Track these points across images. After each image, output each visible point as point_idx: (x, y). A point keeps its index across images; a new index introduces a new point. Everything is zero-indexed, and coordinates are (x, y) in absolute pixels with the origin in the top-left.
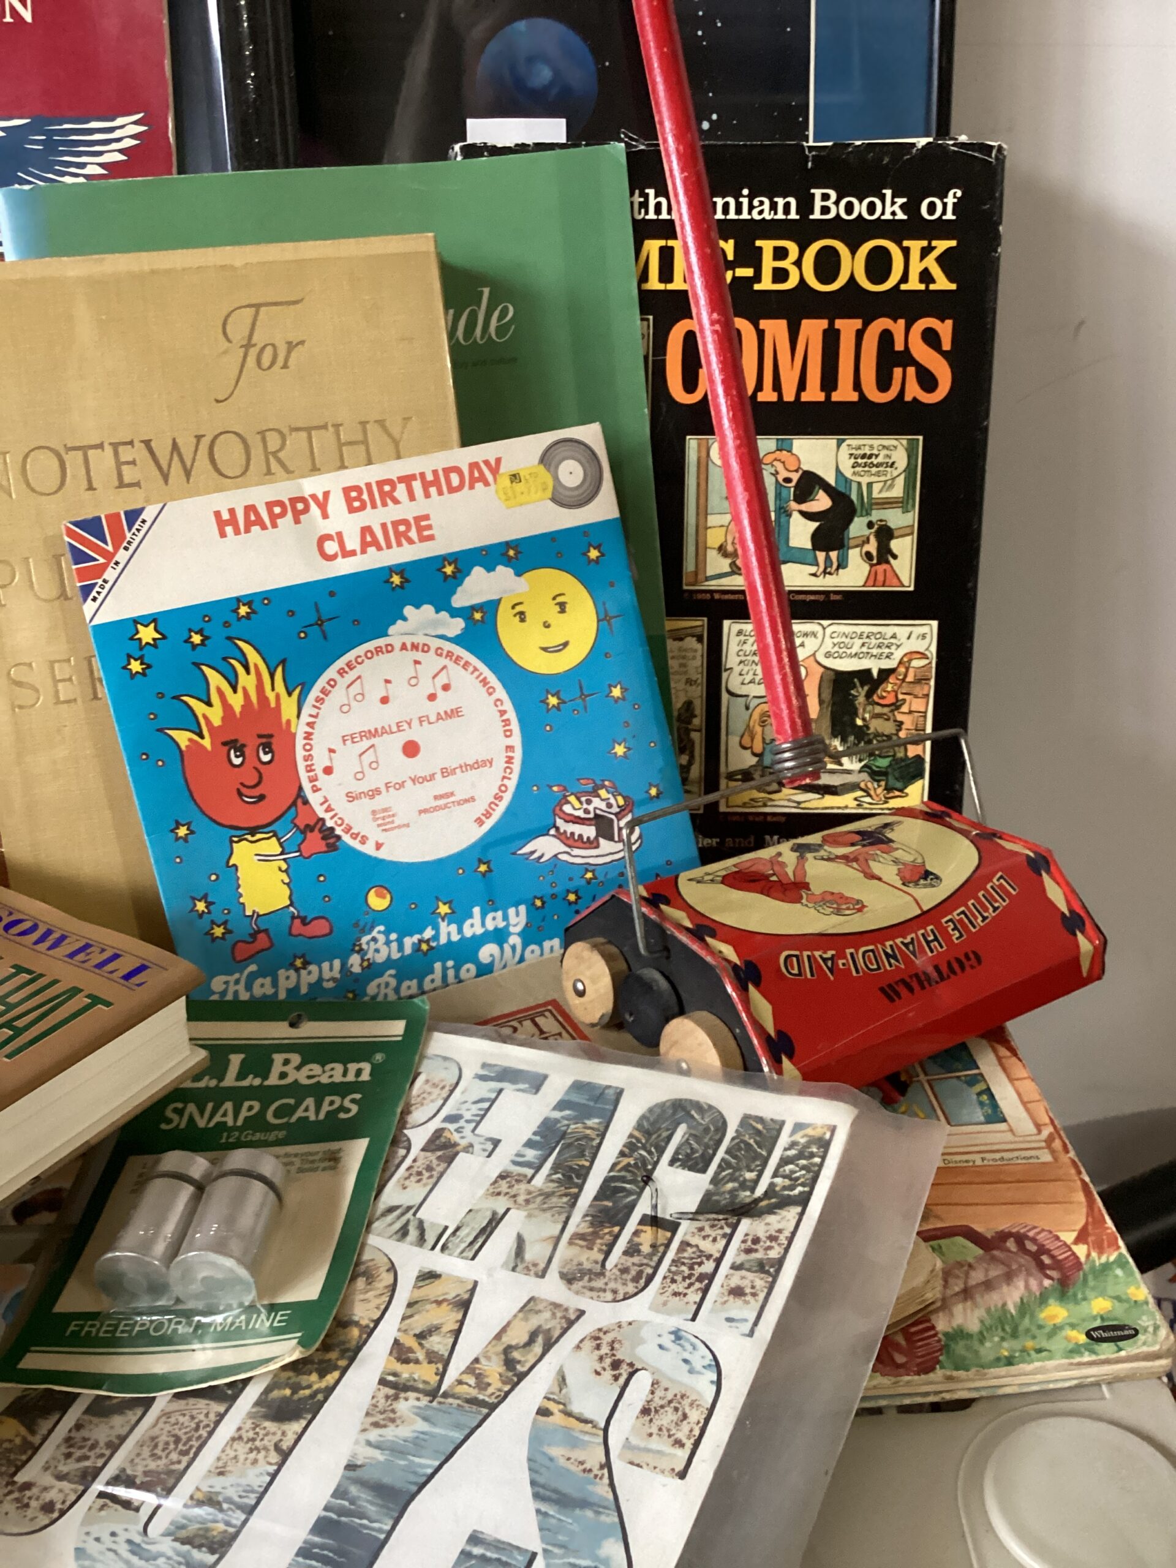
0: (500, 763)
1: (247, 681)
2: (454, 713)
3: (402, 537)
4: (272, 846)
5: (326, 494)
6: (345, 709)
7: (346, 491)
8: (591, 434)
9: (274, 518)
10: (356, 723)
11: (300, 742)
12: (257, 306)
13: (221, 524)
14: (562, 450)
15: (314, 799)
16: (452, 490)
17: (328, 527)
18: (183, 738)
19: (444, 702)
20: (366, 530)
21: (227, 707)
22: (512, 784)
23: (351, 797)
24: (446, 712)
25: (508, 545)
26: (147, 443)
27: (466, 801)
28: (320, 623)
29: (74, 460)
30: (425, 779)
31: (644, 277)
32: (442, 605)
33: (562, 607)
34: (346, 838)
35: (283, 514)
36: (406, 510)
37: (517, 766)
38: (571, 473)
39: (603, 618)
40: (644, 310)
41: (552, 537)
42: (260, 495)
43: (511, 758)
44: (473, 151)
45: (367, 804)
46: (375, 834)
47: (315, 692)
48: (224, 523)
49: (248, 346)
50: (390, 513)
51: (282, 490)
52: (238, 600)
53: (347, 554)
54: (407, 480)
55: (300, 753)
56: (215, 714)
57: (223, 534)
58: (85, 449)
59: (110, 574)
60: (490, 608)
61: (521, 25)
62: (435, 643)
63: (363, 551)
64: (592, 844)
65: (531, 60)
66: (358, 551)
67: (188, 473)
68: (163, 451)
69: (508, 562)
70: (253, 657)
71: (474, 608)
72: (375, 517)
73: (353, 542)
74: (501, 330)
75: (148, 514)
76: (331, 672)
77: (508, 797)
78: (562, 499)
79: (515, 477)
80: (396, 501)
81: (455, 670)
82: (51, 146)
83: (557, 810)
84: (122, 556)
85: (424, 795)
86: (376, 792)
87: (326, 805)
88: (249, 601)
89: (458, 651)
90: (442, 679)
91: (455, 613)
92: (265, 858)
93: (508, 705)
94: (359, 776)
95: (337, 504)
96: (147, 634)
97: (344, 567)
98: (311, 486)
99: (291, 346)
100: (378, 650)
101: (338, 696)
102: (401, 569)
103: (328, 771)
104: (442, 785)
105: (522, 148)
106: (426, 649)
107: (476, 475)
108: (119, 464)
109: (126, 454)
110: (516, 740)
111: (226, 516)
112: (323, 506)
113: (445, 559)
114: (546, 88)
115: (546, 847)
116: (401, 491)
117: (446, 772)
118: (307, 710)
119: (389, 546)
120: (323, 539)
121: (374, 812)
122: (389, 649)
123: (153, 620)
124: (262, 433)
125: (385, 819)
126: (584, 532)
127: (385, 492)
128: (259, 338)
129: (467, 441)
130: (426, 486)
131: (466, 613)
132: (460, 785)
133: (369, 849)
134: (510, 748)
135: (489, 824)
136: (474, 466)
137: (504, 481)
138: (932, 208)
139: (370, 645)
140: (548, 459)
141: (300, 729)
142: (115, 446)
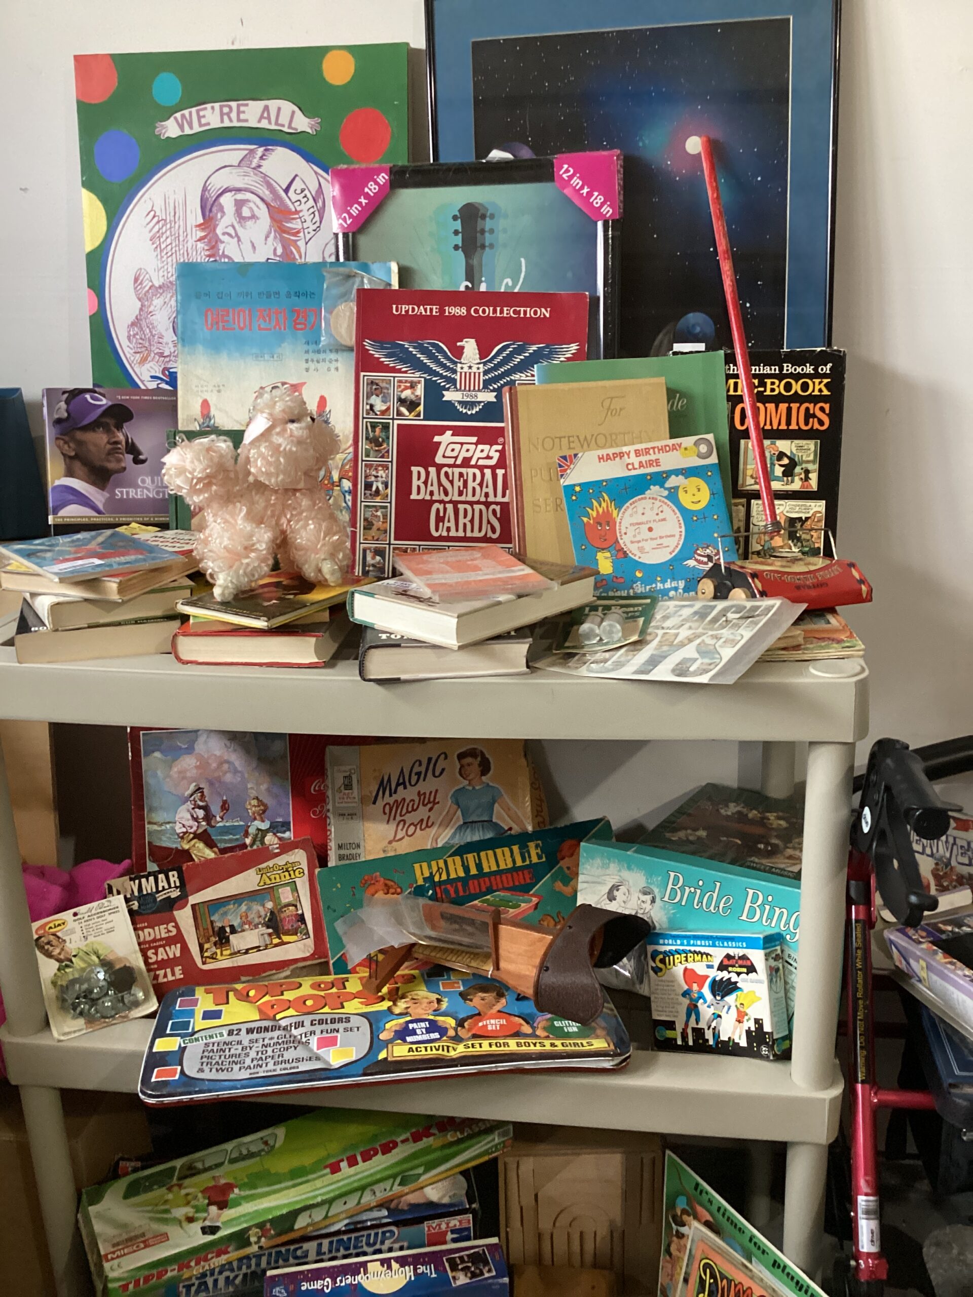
0: (677, 536)
1: (604, 505)
2: (664, 520)
3: (651, 465)
4: (608, 555)
5: (629, 452)
6: (631, 515)
7: (636, 451)
8: (710, 437)
9: (614, 458)
10: (634, 520)
11: (618, 524)
12: (612, 398)
13: (600, 459)
14: (701, 441)
15: (621, 542)
16: (667, 451)
17: (630, 461)
18: (585, 519)
19: (661, 516)
20: (641, 462)
21: (598, 512)
22: (681, 543)
23: (632, 542)
24: (661, 519)
25: (683, 469)
26: (578, 437)
27: (667, 547)
28: (626, 489)
29: (557, 441)
30: (654, 539)
31: (728, 390)
32: (662, 486)
33: (699, 490)
34: (630, 555)
35: (617, 457)
36: (653, 457)
37: (683, 537)
38: (703, 448)
39: (712, 494)
40: (728, 401)
41: (697, 468)
42: (611, 451)
43: (681, 535)
44: (675, 353)
45: (636, 545)
46: (639, 554)
47: (623, 510)
48: (600, 458)
49: (609, 409)
50: (648, 458)
51: (617, 450)
52: (603, 481)
53: (635, 469)
54: (653, 448)
55: (617, 528)
56: (594, 514)
57: (600, 462)
58: (560, 438)
59: (568, 471)
60: (676, 488)
61: (691, 315)
62: (659, 498)
63: (640, 469)
64: (706, 563)
65: (694, 326)
66: (638, 468)
67: (589, 445)
68: (582, 439)
69: (683, 474)
70: (606, 498)
71: (671, 488)
72: (643, 459)
73: (637, 466)
74: (682, 407)
75: (580, 455)
76: (628, 504)
77: (680, 547)
78: (701, 456)
79: (686, 449)
80: (650, 454)
81: (665, 507)
82: (551, 352)
83: (695, 552)
84: (572, 466)
85: (654, 544)
86: (639, 542)
87: (624, 544)
88: (606, 481)
89: (666, 501)
90: (661, 509)
91: (666, 489)
92: (606, 558)
93: (681, 518)
94: (635, 536)
95: (632, 454)
96: (578, 489)
97: (634, 473)
98: (625, 449)
99: (621, 409)
100: (642, 499)
101: (629, 511)
102: (650, 474)
103: (625, 534)
104: (659, 541)
105: (691, 352)
106: (656, 499)
107: (674, 448)
108: (569, 442)
109: (571, 439)
110: (683, 529)
111: (601, 456)
112: (628, 454)
113: (664, 472)
114: (698, 334)
115: (691, 563)
116: (651, 451)
117: (661, 537)
118: (620, 514)
119: (647, 467)
120: (628, 464)
121: (639, 547)
122: (645, 498)
123: (580, 485)
124: (611, 435)
125: (641, 550)
126: (707, 466)
127: (647, 451)
128: (612, 407)
129: (671, 438)
130: (659, 450)
131: (669, 489)
132: (665, 541)
133: (636, 558)
134: (681, 532)
135: (674, 554)
136: (673, 445)
137: (683, 450)
138: (822, 370)
139: (640, 497)
140: (696, 444)
141: (618, 520)
142: (569, 437)
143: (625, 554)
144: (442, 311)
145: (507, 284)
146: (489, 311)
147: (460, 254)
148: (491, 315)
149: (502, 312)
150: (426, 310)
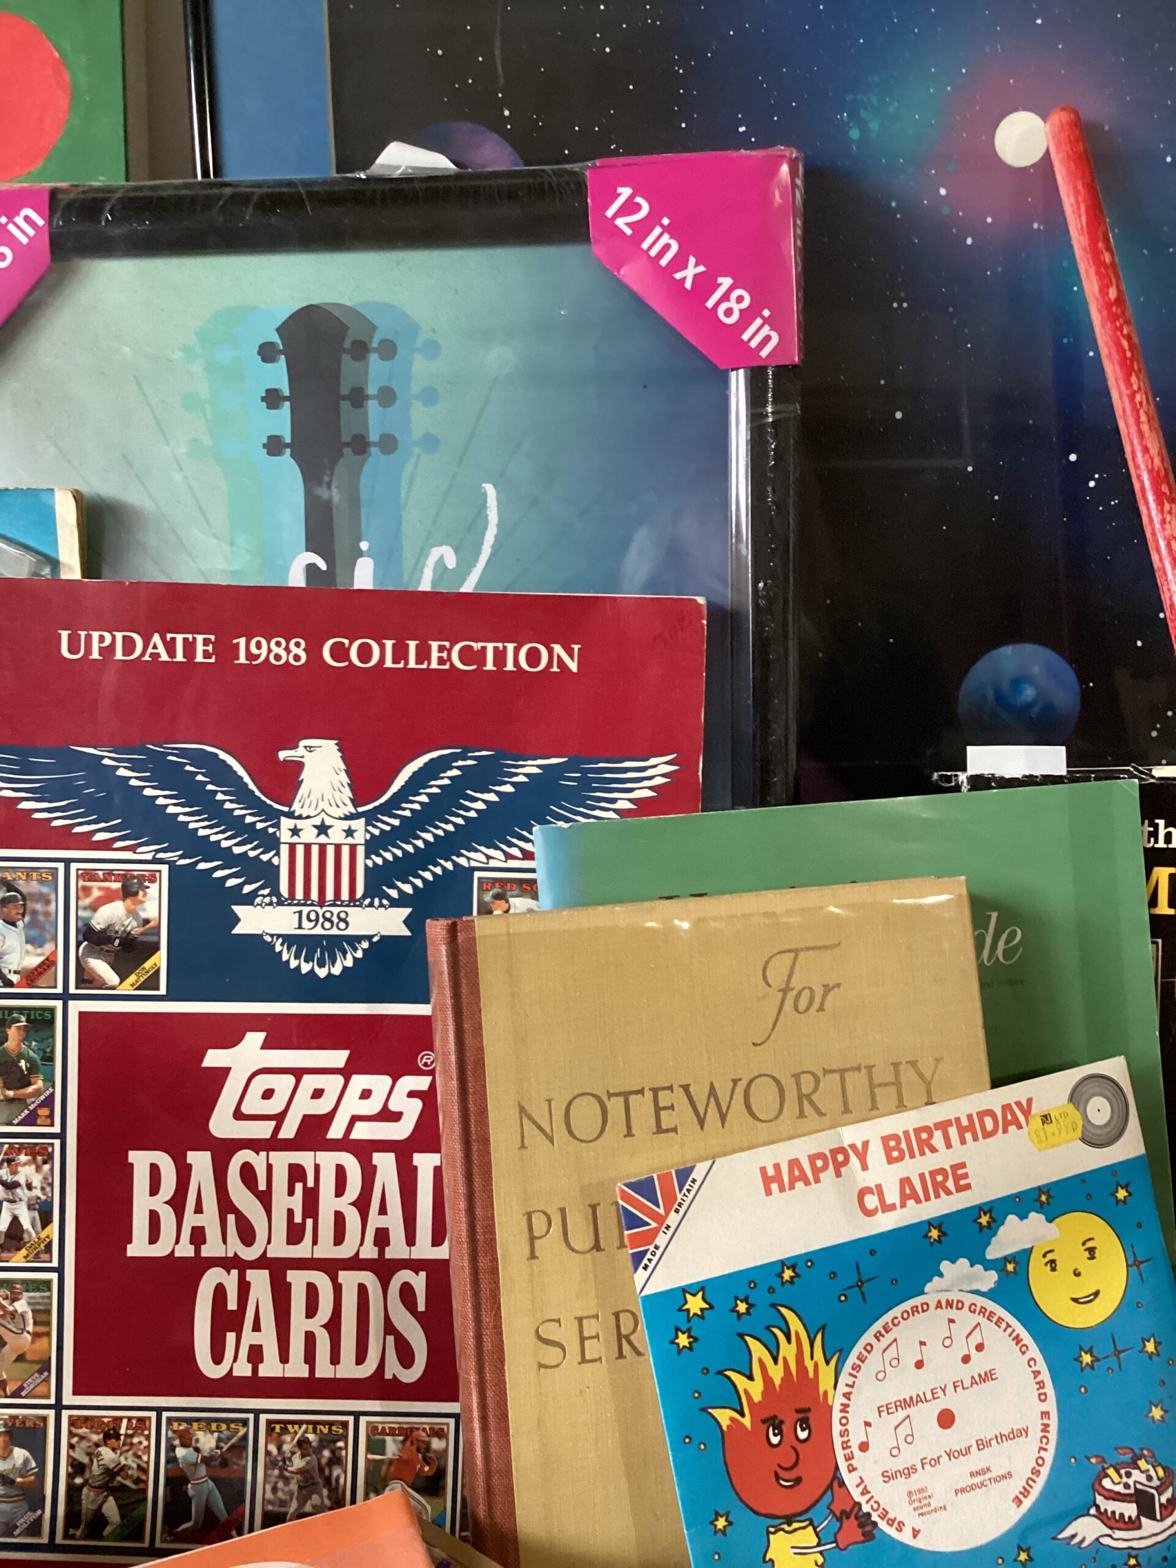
0: (1036, 1432)
1: (788, 1351)
2: (987, 1376)
3: (940, 1188)
4: (808, 1537)
5: (866, 1144)
6: (880, 1377)
7: (885, 1140)
8: (1115, 1067)
9: (816, 1172)
10: (892, 1391)
11: (836, 1415)
12: (796, 952)
13: (767, 1181)
14: (1091, 1087)
15: (850, 1480)
16: (987, 1135)
17: (868, 1179)
18: (724, 1417)
19: (980, 1363)
20: (905, 1182)
21: (767, 1380)
22: (1049, 1456)
23: (888, 1477)
24: (980, 1376)
25: (1040, 1190)
26: (686, 1088)
27: (1004, 1477)
28: (860, 1284)
29: (615, 1106)
30: (960, 1453)
31: (1153, 902)
32: (977, 1258)
33: (1092, 1251)
34: (882, 1525)
35: (825, 1167)
36: (943, 1159)
37: (1053, 1435)
38: (1100, 1110)
39: (1134, 1263)
40: (1154, 934)
41: (1082, 1179)
42: (801, 1148)
43: (1047, 1426)
45: (902, 1485)
46: (911, 1520)
47: (852, 1359)
48: (770, 1180)
49: (785, 991)
50: (928, 1163)
51: (821, 1142)
52: (782, 1263)
53: (887, 1208)
54: (943, 1126)
55: (836, 1428)
56: (756, 1389)
57: (769, 1192)
58: (626, 1095)
59: (661, 1240)
60: (1022, 1258)
61: (1007, 650)
62: (968, 1299)
63: (903, 1205)
64: (1133, 1524)
65: (1017, 682)
66: (898, 1205)
67: (723, 1117)
68: (700, 1094)
69: (1041, 1208)
70: (795, 1324)
71: (1006, 1259)
72: (914, 1167)
73: (892, 1196)
74: (1008, 954)
75: (698, 1174)
76: (868, 1337)
77: (1045, 1471)
78: (1094, 1139)
79: (1046, 1118)
80: (933, 1150)
81: (991, 1333)
82: (585, 784)
83: (1097, 1486)
84: (673, 1219)
85: (959, 1472)
86: (910, 1471)
87: (861, 1487)
88: (791, 1264)
89: (991, 1306)
90: (975, 1339)
91: (988, 1265)
92: (801, 1551)
93: (1042, 1366)
94: (895, 1452)
95: (875, 1153)
96: (695, 1304)
97: (885, 1223)
98: (851, 1135)
99: (827, 989)
100: (915, 1310)
101: (874, 1361)
102: (938, 1223)
103: (864, 1447)
104: (977, 1460)
105: (1029, 781)
106: (960, 1307)
107: (1010, 1118)
108: (658, 1109)
109: (665, 1099)
110: (1051, 1405)
111: (771, 1172)
112: (862, 1157)
113: (981, 1209)
114: (1029, 706)
115: (1087, 1529)
116: (938, 1139)
117: (982, 1445)
118: (844, 1378)
119: (928, 1199)
120: (863, 1193)
121: (910, 1494)
122: (925, 1307)
123: (701, 1288)
124: (797, 1077)
125: (920, 1500)
126: (1113, 1170)
127: (923, 1140)
128: (796, 983)
129: (996, 1084)
130: (962, 1131)
131: (999, 1265)
132: (998, 1458)
133: (905, 1537)
134: (1045, 1414)
135: (1027, 1503)
136: (1006, 1108)
137: (1036, 1122)
139: (907, 1305)
140: (1077, 1098)
141: (836, 1401)
142: (655, 1091)
143: (866, 1525)
144: (225, 651)
145: (441, 562)
146: (383, 653)
147: (287, 466)
148: (389, 663)
149: (423, 654)
150: (170, 647)
